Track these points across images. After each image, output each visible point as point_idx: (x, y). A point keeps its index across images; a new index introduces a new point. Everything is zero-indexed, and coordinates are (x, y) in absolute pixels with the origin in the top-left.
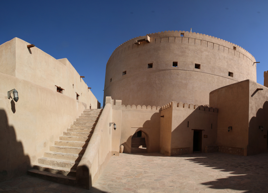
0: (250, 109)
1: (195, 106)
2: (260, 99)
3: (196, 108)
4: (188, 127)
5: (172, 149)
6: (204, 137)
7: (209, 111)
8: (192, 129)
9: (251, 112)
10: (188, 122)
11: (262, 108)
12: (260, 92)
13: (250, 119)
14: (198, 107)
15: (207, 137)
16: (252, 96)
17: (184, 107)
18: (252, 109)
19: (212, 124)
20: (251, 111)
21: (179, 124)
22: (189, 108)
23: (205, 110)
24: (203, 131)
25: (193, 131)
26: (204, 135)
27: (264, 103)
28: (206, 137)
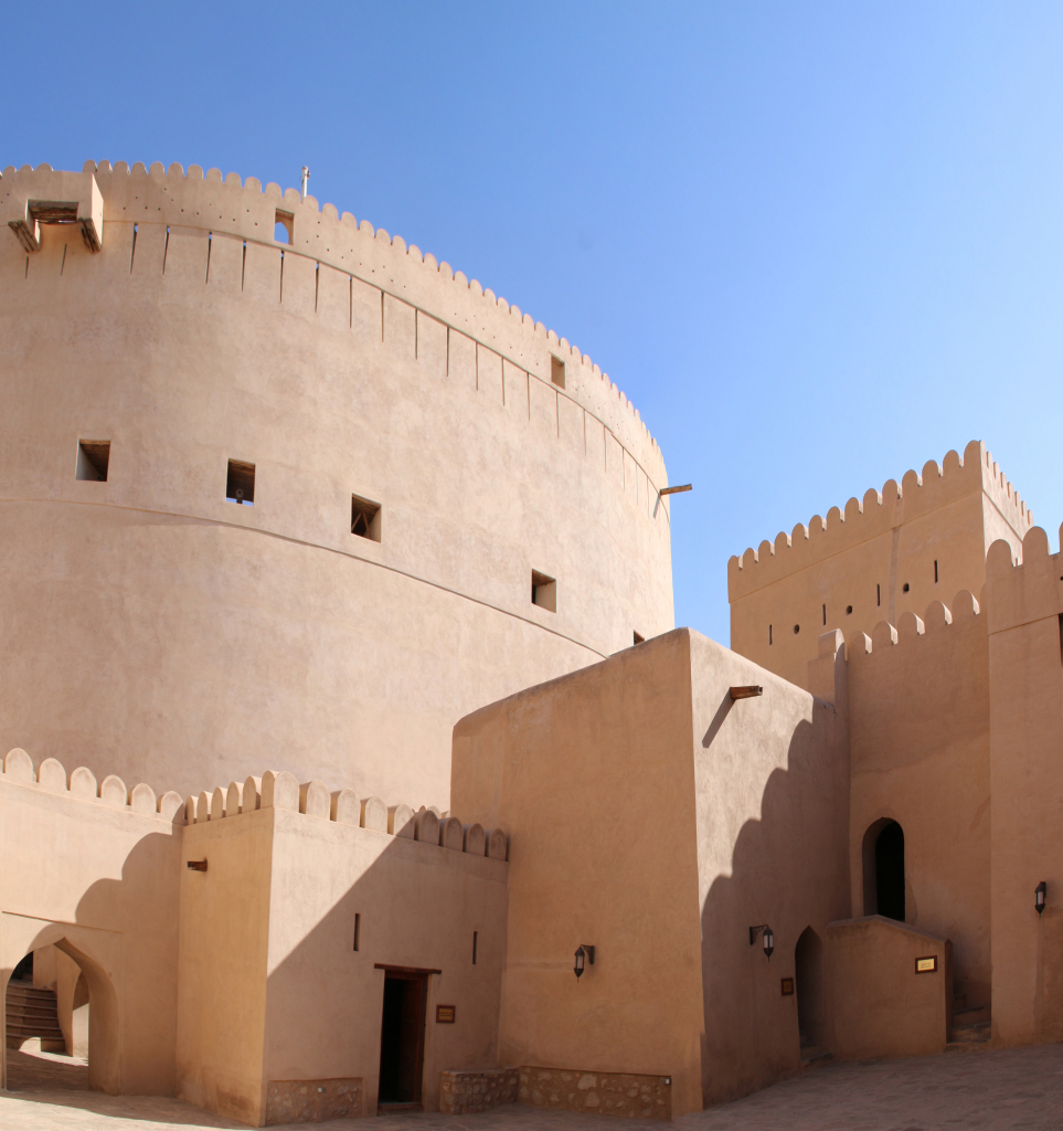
0: (701, 826)
1: (392, 810)
2: (744, 754)
3: (398, 827)
4: (356, 949)
5: (272, 1086)
6: (438, 1021)
7: (464, 850)
8: (377, 966)
9: (708, 846)
10: (357, 916)
11: (758, 816)
12: (744, 713)
13: (704, 888)
14: (408, 819)
15: (452, 1021)
16: (707, 742)
17: (333, 818)
18: (711, 828)
19: (475, 933)
20: (706, 839)
21: (308, 930)
22: (362, 825)
23: (441, 844)
24: (433, 980)
25: (382, 974)
26: (439, 1007)
27: (764, 782)
28: (448, 1014)
